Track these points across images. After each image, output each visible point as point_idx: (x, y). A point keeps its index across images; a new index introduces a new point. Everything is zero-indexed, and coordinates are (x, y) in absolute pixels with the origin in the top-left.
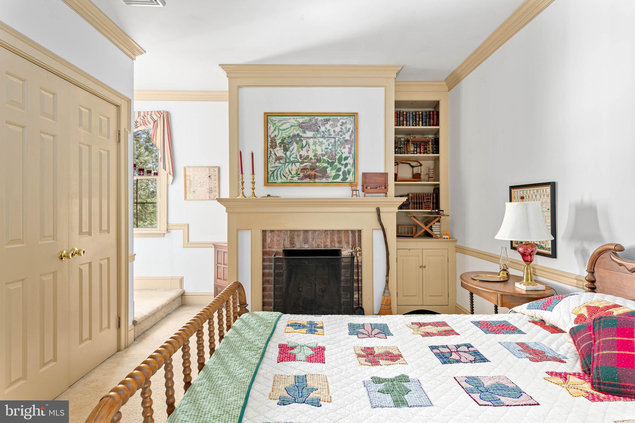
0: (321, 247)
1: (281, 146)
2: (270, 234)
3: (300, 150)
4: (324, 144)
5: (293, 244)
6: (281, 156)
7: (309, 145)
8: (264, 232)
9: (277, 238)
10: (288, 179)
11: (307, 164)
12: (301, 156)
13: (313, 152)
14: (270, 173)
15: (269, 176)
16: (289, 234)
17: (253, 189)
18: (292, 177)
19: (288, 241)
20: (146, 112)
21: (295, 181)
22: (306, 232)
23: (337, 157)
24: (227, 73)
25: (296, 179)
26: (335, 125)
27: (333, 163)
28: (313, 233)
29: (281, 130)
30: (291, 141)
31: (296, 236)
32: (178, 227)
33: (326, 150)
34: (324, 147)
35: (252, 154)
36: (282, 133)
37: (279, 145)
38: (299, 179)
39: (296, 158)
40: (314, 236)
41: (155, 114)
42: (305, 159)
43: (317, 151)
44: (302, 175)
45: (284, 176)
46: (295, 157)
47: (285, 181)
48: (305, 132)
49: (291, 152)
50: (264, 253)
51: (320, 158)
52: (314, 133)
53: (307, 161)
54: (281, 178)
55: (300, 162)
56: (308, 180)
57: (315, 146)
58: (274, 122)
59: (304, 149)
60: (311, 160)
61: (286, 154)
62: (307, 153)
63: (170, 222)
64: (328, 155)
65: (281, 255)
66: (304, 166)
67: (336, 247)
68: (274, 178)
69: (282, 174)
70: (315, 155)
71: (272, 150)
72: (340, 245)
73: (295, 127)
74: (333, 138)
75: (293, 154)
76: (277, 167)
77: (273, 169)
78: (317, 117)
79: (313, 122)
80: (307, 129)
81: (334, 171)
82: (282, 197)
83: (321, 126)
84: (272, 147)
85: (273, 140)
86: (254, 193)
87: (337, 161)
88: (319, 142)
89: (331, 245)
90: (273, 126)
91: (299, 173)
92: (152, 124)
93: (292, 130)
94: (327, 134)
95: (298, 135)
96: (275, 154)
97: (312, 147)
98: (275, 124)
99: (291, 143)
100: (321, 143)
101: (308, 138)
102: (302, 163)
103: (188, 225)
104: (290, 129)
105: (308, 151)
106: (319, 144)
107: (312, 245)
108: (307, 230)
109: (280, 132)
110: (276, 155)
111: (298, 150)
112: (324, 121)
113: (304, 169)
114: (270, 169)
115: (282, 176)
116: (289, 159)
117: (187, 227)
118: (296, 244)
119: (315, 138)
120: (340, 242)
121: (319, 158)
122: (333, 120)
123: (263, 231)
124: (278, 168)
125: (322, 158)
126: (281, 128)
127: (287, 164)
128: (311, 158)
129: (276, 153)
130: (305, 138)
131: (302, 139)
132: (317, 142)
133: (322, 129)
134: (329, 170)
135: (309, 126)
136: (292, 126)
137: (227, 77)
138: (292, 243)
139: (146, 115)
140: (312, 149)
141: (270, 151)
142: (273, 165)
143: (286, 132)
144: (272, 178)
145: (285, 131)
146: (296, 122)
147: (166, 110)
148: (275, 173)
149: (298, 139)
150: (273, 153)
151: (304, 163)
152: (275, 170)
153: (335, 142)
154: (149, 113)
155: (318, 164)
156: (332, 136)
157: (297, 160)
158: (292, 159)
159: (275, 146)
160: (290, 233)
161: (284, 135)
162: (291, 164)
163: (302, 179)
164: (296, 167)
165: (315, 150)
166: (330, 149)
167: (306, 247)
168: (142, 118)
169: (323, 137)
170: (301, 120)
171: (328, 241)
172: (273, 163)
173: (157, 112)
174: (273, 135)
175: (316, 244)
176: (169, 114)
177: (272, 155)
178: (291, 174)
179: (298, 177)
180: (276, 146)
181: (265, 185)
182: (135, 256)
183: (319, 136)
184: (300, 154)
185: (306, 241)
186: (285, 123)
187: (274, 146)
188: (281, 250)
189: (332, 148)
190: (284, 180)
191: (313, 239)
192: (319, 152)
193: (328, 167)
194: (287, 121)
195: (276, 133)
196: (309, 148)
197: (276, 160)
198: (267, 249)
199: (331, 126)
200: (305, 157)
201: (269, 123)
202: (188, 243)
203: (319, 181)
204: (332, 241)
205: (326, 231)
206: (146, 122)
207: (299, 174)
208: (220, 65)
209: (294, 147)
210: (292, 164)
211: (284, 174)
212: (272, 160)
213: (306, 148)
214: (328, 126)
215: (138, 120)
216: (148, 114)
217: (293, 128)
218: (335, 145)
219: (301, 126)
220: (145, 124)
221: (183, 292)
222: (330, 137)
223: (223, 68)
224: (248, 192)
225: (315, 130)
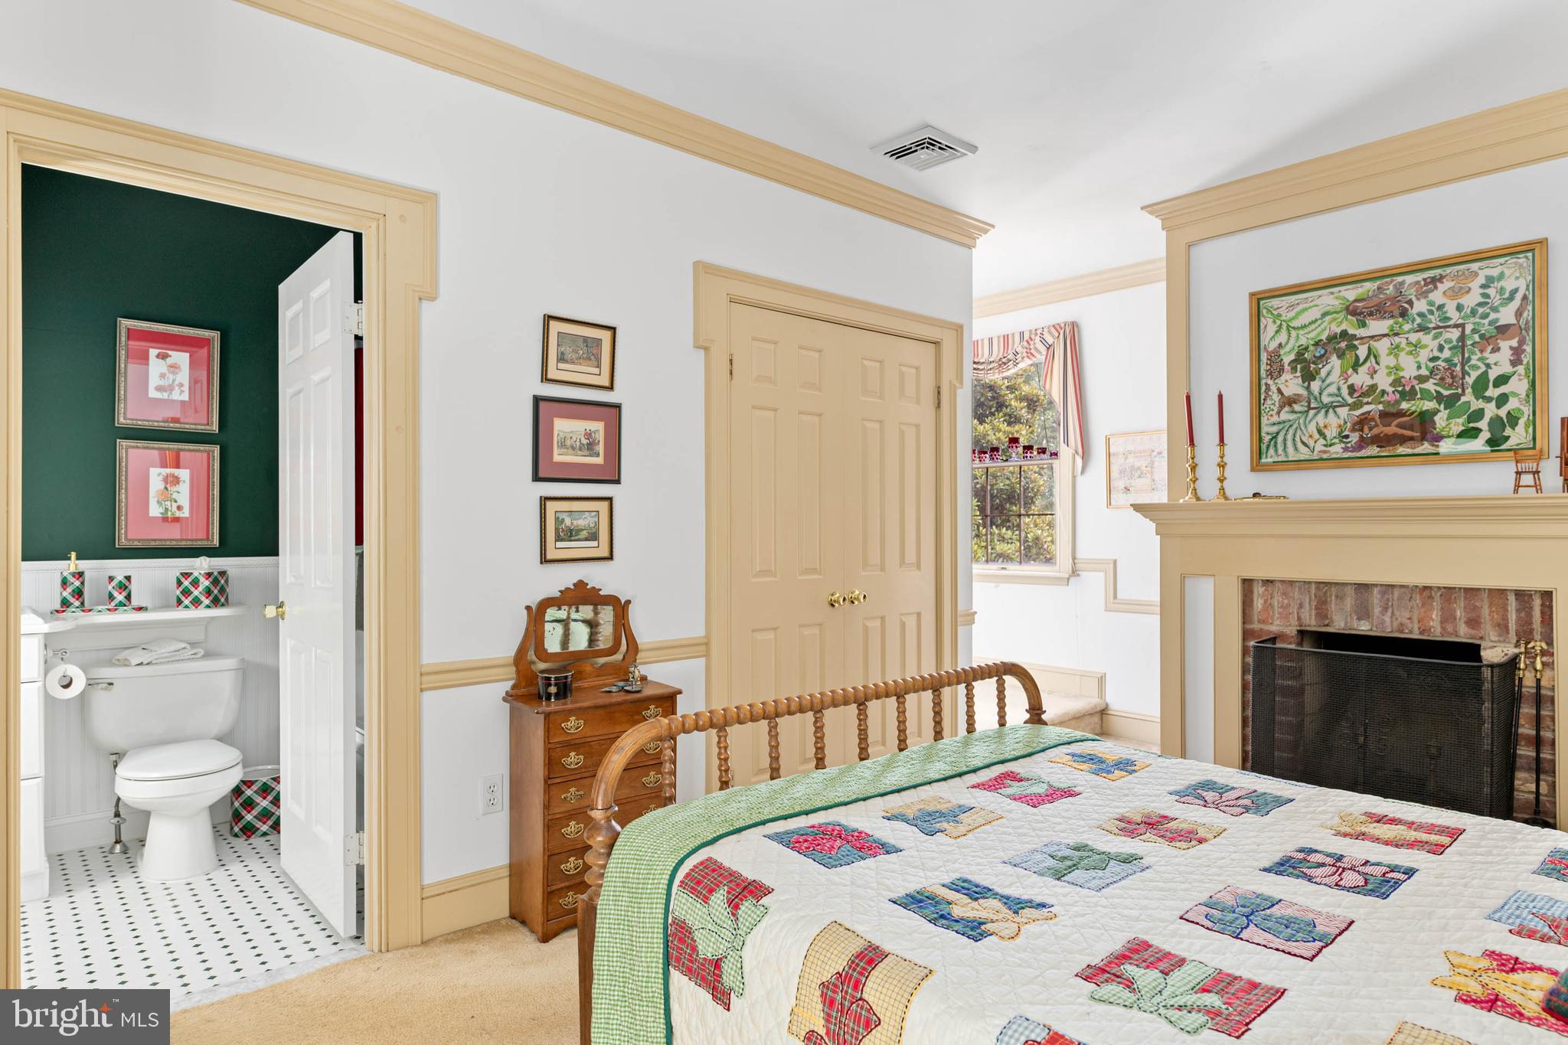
0: (1411, 632)
1: (1294, 370)
2: (1261, 590)
3: (1350, 371)
4: (1426, 346)
5: (1326, 617)
6: (1295, 395)
7: (1375, 357)
8: (1247, 584)
9: (1281, 599)
10: (1315, 452)
11: (1372, 408)
12: (1352, 389)
13: (1389, 374)
14: (1267, 438)
15: (1264, 447)
16: (1313, 591)
17: (1222, 480)
18: (1325, 446)
19: (1311, 609)
20: (1034, 332)
21: (1334, 456)
22: (1363, 588)
23: (1470, 380)
24: (1163, 220)
25: (1337, 450)
26: (1461, 288)
27: (1457, 397)
28: (1383, 593)
29: (1294, 328)
30: (1323, 352)
31: (1333, 598)
32: (1096, 564)
33: (1431, 365)
34: (1424, 356)
35: (1220, 397)
36: (1298, 337)
37: (1289, 368)
38: (1346, 449)
39: (1339, 395)
40: (1388, 600)
41: (1049, 332)
42: (1363, 395)
43: (1403, 370)
44: (1354, 438)
45: (1303, 443)
46: (1336, 391)
47: (1307, 457)
48: (1363, 325)
49: (1323, 381)
50: (1247, 634)
51: (1413, 387)
52: (1391, 322)
53: (1370, 400)
54: (1296, 449)
55: (1349, 405)
56: (1373, 450)
57: (1396, 356)
58: (1275, 313)
59: (1362, 370)
60: (1383, 396)
61: (1308, 388)
62: (1372, 378)
63: (1079, 555)
64: (1438, 377)
65: (1290, 643)
66: (1363, 414)
67: (1462, 633)
68: (1276, 451)
69: (1298, 439)
70: (1397, 382)
71: (1270, 382)
72: (1473, 632)
73: (1335, 315)
74: (1456, 326)
75: (1328, 385)
76: (1284, 422)
77: (1275, 429)
78: (1400, 279)
79: (1388, 292)
80: (1371, 314)
81: (1457, 420)
82: (1292, 498)
83: (1414, 299)
84: (1270, 374)
85: (1275, 357)
86: (1222, 489)
87: (1469, 391)
88: (1409, 343)
89: (1443, 628)
90: (1274, 322)
91: (1346, 433)
92: (1044, 353)
93: (1325, 324)
94: (1434, 320)
95: (1344, 334)
96: (1279, 391)
97: (1387, 361)
98: (1279, 315)
99: (1324, 358)
100: (1416, 346)
101: (1372, 337)
102: (1354, 406)
103: (1115, 562)
104: (1319, 322)
105: (1373, 373)
106: (1408, 349)
107: (1383, 622)
108: (1366, 585)
109: (1294, 333)
110: (1282, 394)
111: (1344, 376)
112: (1426, 284)
113: (1361, 423)
114: (1265, 429)
115: (1300, 445)
116: (1318, 399)
117: (1112, 565)
118: (1334, 617)
119: (1397, 334)
120: (1473, 622)
121: (1407, 388)
122: (1455, 277)
123: (1245, 581)
124: (1287, 425)
125: (1417, 388)
126: (1295, 324)
127: (1312, 412)
128: (1383, 392)
129: (1283, 388)
130: (1365, 340)
131: (1356, 343)
132: (1403, 345)
133: (1421, 306)
134: (1440, 420)
135: (1376, 305)
136: (1324, 315)
137: (1163, 229)
138: (1322, 612)
139: (1033, 337)
140: (1388, 367)
141: (1266, 384)
142: (1275, 419)
143: (1309, 332)
144: (1271, 451)
145: (1306, 331)
146: (1337, 302)
147: (1070, 319)
148: (1280, 439)
149: (1343, 345)
150: (1274, 388)
151: (1362, 407)
152: (1280, 430)
153: (1462, 338)
154: (1039, 332)
155: (1404, 405)
156: (1451, 323)
157: (1340, 399)
158: (1326, 399)
159: (1279, 372)
160: (1318, 589)
161: (1303, 341)
162: (1323, 411)
163: (1354, 449)
164: (1339, 418)
165: (1397, 368)
166: (1447, 360)
167: (1363, 628)
168: (1025, 344)
169: (1422, 329)
170: (1351, 293)
171: (1434, 616)
172: (1274, 413)
173: (1054, 326)
174: (1273, 346)
175: (1395, 624)
176: (1077, 326)
177: (1270, 393)
178: (1325, 438)
179: (1343, 445)
180: (1281, 371)
181: (1253, 470)
182: (976, 616)
183: (1407, 327)
184: (1349, 383)
185: (1364, 612)
186: (1306, 309)
187: (1276, 371)
188: (1291, 630)
189: (1454, 355)
190: (1304, 453)
191: (1385, 609)
192: (1409, 371)
193: (1439, 411)
194: (1312, 304)
195: (1282, 337)
196: (1378, 363)
197: (1281, 407)
198: (1256, 626)
199: (1449, 293)
200: (1365, 388)
201: (1264, 316)
202: (1114, 600)
203: (1410, 451)
204: (1448, 618)
205: (1426, 588)
206: (1033, 351)
207: (1347, 437)
208: (1142, 208)
209: (1332, 368)
210: (1327, 412)
211: (1304, 439)
212: (1272, 407)
213: (1368, 364)
214: (1437, 297)
215: (1019, 349)
216: (1036, 334)
217: (1328, 318)
218: (1463, 347)
219: (1351, 310)
220: (1030, 355)
221: (1103, 707)
222: (1445, 324)
223: (1151, 213)
224: (1209, 488)
225: (1396, 312)
